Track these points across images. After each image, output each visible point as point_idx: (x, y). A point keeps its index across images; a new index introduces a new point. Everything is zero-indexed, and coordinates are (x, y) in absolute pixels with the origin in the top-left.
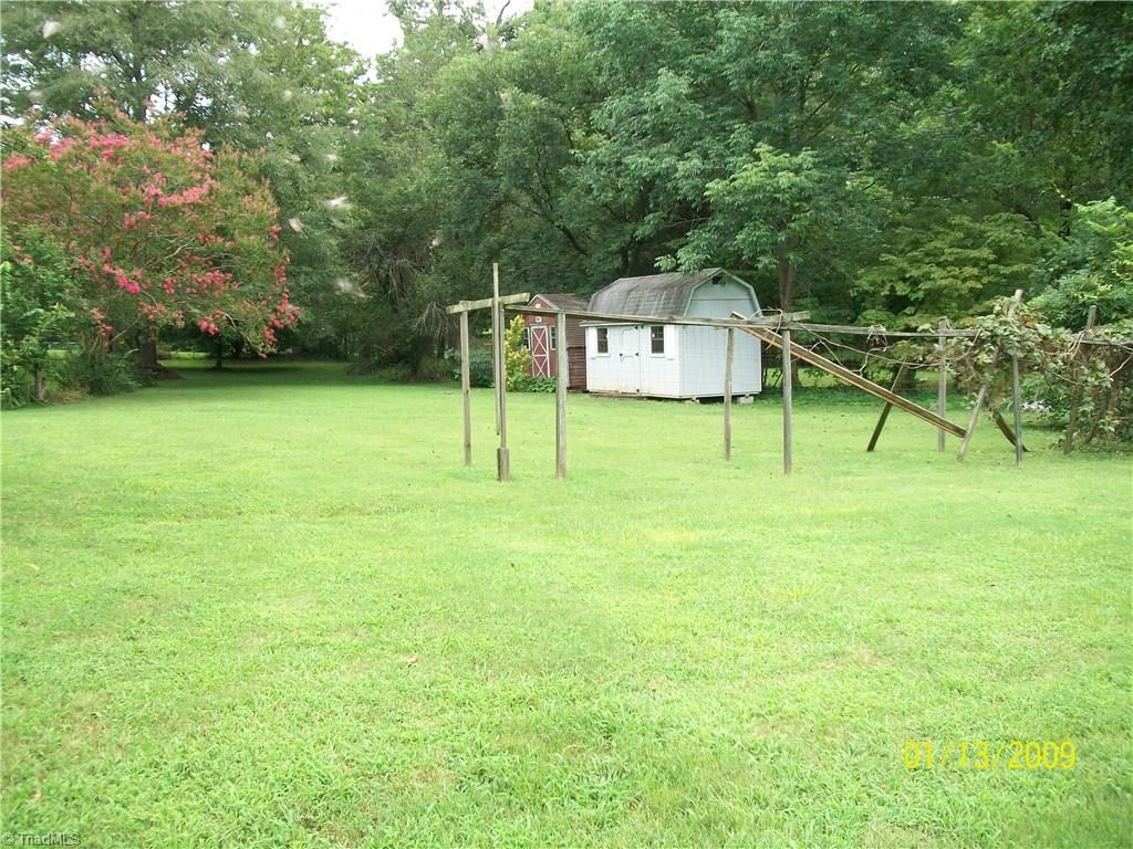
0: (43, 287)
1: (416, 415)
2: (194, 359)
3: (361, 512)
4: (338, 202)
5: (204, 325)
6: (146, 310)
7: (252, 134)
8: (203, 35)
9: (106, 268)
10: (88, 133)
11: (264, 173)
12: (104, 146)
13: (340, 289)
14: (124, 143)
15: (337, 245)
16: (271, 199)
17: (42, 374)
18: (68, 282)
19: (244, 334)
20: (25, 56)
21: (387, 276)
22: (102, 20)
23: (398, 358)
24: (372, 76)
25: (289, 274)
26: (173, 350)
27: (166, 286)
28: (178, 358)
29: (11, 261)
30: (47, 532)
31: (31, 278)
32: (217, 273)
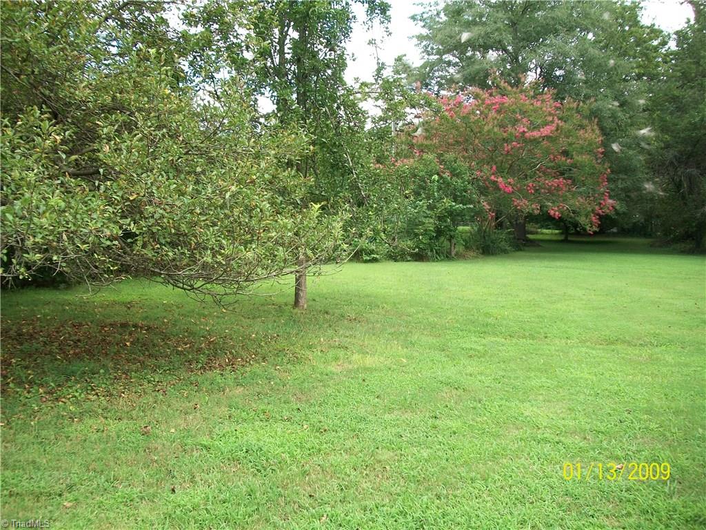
0: (455, 189)
1: (691, 277)
2: (552, 234)
3: (629, 344)
4: (644, 131)
5: (552, 213)
6: (515, 203)
7: (587, 90)
8: (556, 30)
9: (493, 177)
10: (484, 96)
11: (595, 114)
12: (493, 104)
13: (645, 189)
14: (505, 101)
15: (645, 160)
16: (597, 132)
17: (454, 241)
18: (470, 187)
19: (577, 218)
20: (454, 55)
21: (681, 180)
22: (494, 28)
23: (687, 237)
24: (672, 45)
25: (609, 180)
26: (539, 228)
27: (529, 188)
28: (542, 234)
29: (438, 174)
30: (424, 339)
31: (448, 185)
32: (561, 180)
